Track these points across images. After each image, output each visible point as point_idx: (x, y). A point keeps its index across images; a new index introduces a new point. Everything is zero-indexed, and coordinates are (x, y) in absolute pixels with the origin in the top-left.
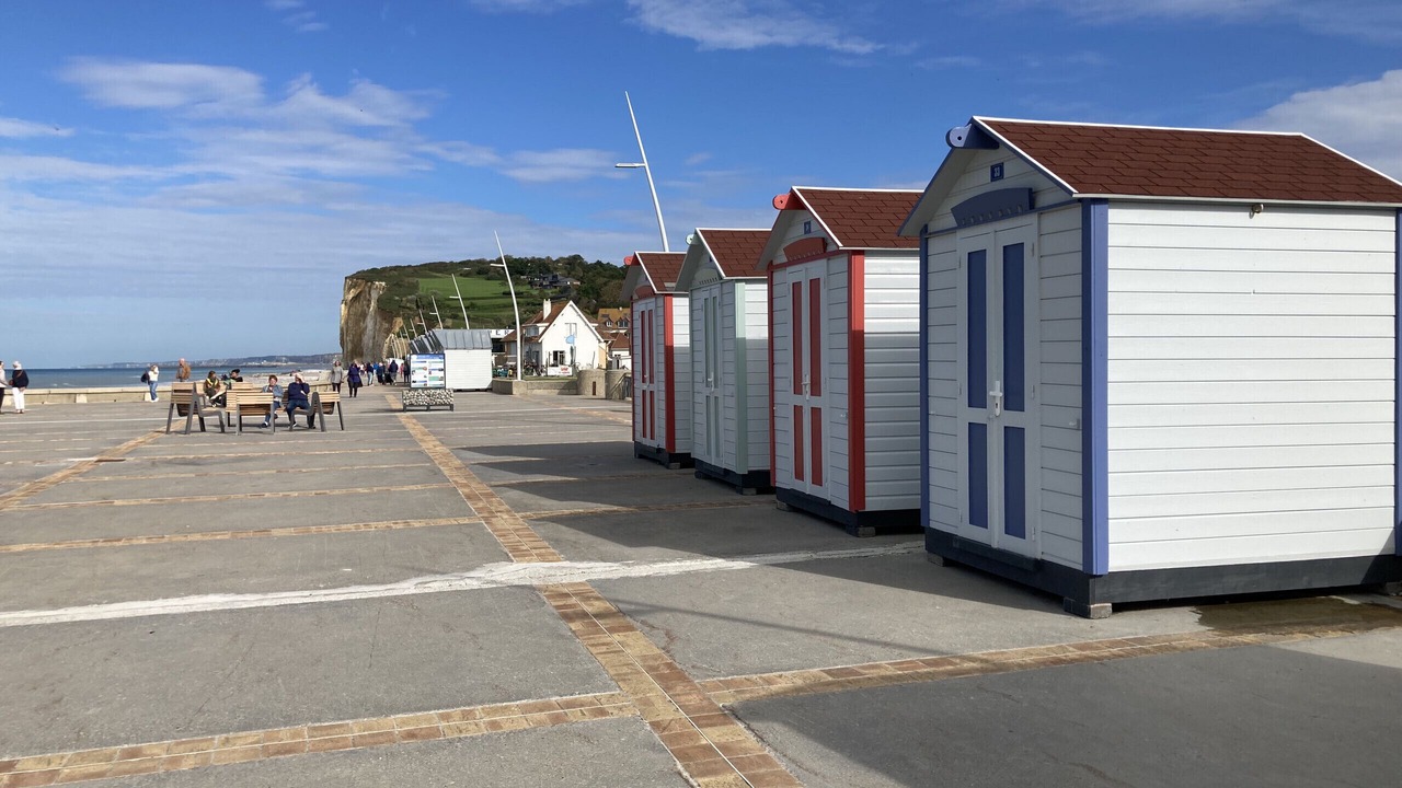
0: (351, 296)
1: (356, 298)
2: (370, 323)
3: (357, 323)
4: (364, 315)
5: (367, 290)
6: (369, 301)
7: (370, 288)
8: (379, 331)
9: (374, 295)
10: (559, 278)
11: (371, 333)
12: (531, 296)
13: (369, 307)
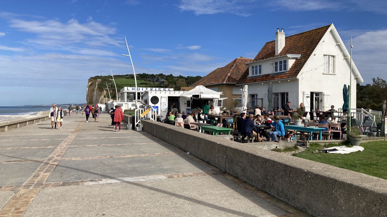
0: (89, 84)
1: (91, 85)
2: (95, 93)
3: (91, 93)
4: (93, 90)
5: (95, 82)
6: (95, 86)
7: (96, 81)
8: (98, 95)
9: (97, 83)
10: (159, 79)
11: (96, 96)
12: (151, 84)
13: (95, 87)
